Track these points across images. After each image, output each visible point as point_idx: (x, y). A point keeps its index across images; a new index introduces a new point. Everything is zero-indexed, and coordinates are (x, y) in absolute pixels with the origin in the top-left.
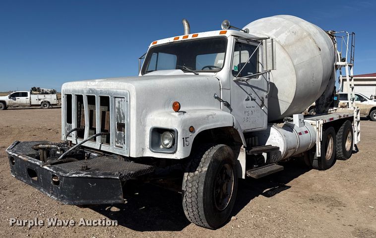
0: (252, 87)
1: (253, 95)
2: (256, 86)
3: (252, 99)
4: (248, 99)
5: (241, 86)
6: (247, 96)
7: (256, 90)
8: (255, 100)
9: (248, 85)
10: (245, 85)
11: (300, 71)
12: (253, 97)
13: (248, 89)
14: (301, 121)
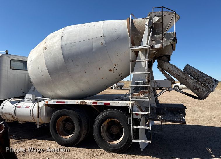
14: (28, 99)
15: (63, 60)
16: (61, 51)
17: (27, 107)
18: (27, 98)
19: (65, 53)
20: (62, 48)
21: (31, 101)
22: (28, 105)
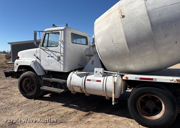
0: (51, 51)
1: (52, 55)
2: (55, 51)
3: (51, 57)
4: (49, 57)
5: (45, 51)
6: (48, 55)
7: (54, 53)
8: (53, 57)
9: (49, 50)
10: (47, 50)
11: (99, 39)
12: (52, 56)
13: (49, 52)
14: (98, 73)
15: (151, 28)
16: (148, 18)
17: (98, 81)
18: (96, 72)
19: (154, 19)
20: (149, 14)
21: (102, 75)
22: (99, 79)
